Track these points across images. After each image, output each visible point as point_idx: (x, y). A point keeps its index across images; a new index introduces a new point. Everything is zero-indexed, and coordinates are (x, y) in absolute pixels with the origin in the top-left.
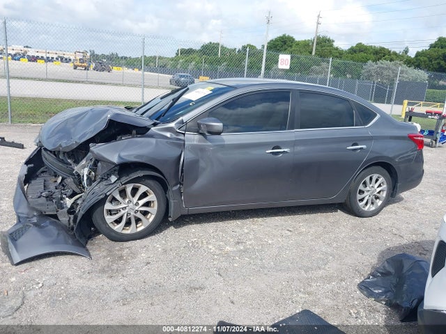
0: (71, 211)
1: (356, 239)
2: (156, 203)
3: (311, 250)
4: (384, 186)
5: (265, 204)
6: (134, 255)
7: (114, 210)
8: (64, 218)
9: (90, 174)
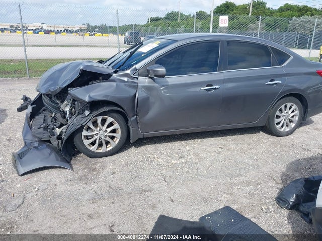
0: (59, 137)
1: (273, 153)
2: (120, 130)
3: (236, 162)
4: (297, 112)
5: (203, 129)
6: (104, 167)
7: (89, 136)
8: (55, 142)
9: (71, 110)
